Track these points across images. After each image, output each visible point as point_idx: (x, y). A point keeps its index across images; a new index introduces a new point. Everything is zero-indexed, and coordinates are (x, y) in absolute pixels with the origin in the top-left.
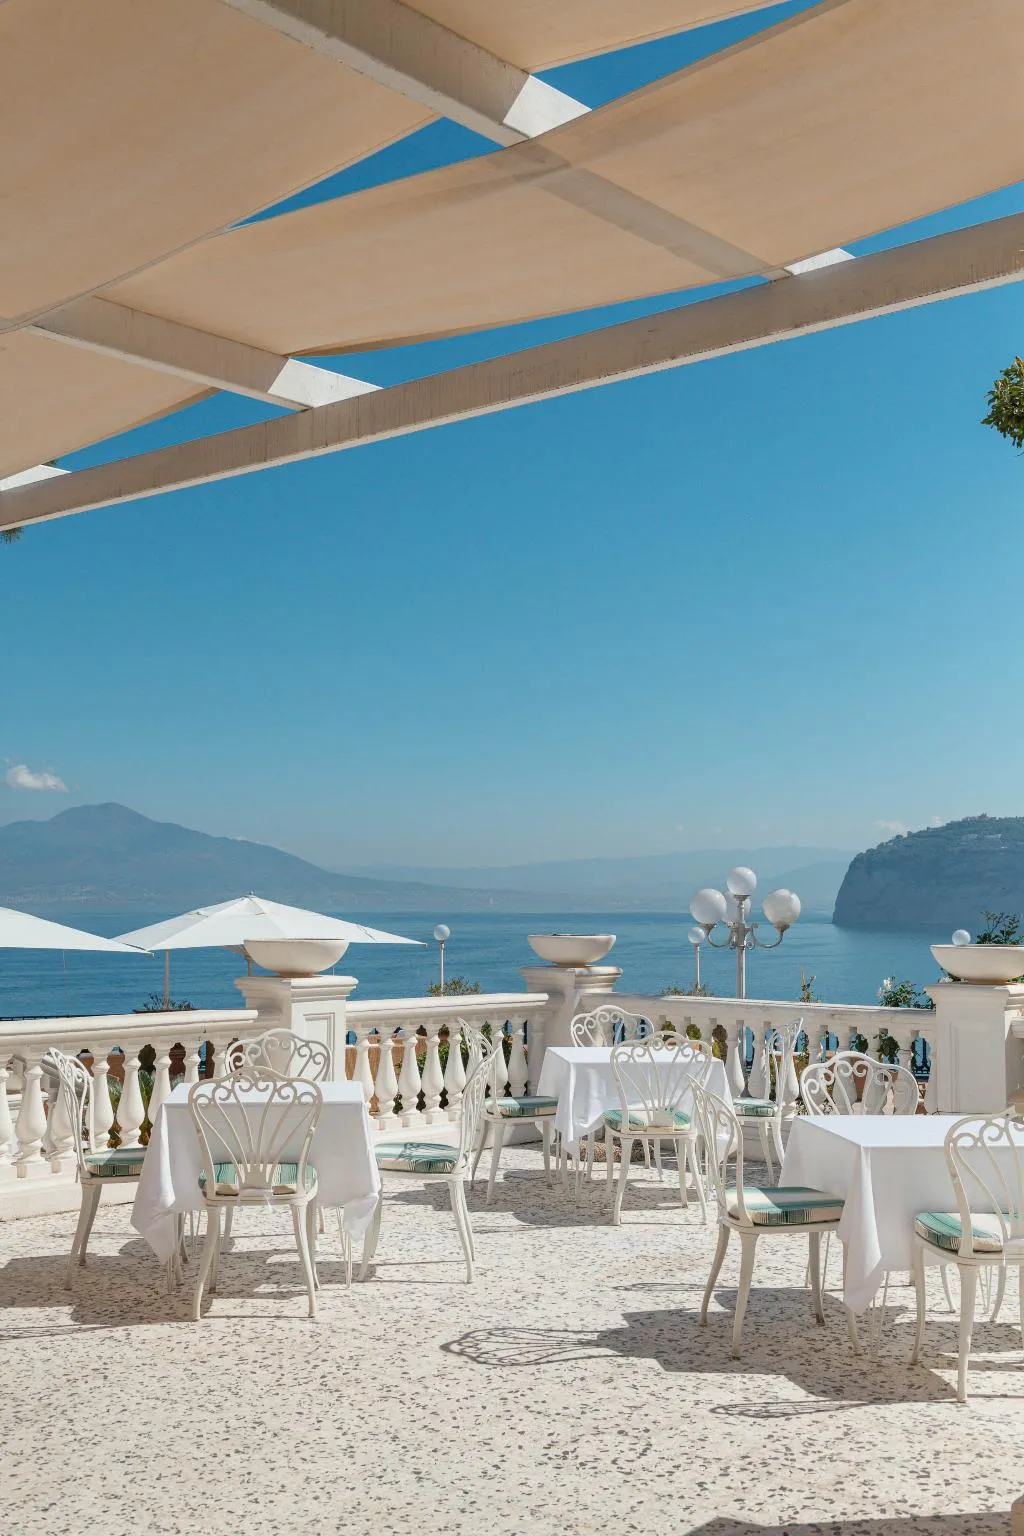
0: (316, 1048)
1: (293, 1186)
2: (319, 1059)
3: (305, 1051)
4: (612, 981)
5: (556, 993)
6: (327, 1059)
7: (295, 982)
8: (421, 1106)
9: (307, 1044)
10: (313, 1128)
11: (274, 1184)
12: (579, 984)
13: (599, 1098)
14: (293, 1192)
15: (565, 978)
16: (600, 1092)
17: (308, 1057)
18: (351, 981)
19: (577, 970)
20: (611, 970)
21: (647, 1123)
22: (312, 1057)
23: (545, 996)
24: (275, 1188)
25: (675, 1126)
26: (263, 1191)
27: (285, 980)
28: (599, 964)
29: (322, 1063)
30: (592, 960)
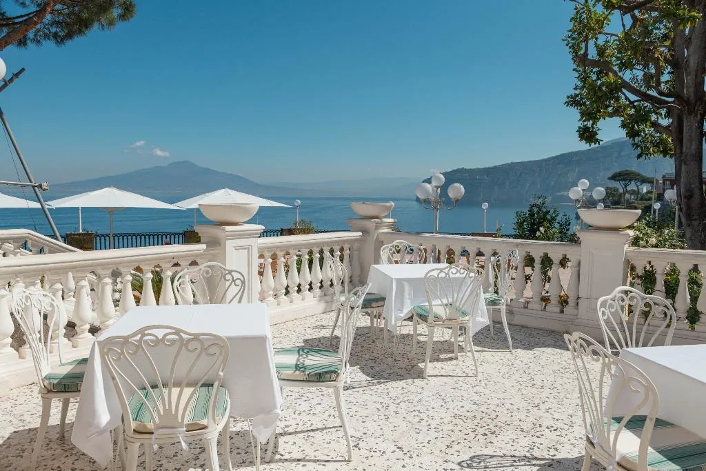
0: (236, 275)
1: (204, 422)
2: (238, 282)
3: (228, 277)
4: (392, 226)
5: (365, 232)
6: (243, 283)
7: (228, 228)
8: (299, 291)
9: (230, 272)
10: (221, 374)
11: (186, 422)
12: (378, 226)
13: (410, 299)
14: (205, 427)
15: (370, 224)
16: (409, 295)
17: (230, 282)
18: (261, 227)
19: (376, 220)
20: (391, 220)
21: (444, 318)
22: (234, 281)
23: (360, 234)
24: (188, 425)
25: (461, 319)
26: (175, 430)
27: (222, 228)
28: (385, 217)
29: (240, 285)
30: (383, 215)
